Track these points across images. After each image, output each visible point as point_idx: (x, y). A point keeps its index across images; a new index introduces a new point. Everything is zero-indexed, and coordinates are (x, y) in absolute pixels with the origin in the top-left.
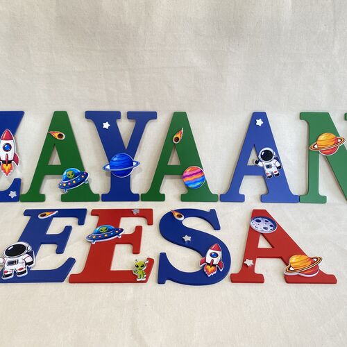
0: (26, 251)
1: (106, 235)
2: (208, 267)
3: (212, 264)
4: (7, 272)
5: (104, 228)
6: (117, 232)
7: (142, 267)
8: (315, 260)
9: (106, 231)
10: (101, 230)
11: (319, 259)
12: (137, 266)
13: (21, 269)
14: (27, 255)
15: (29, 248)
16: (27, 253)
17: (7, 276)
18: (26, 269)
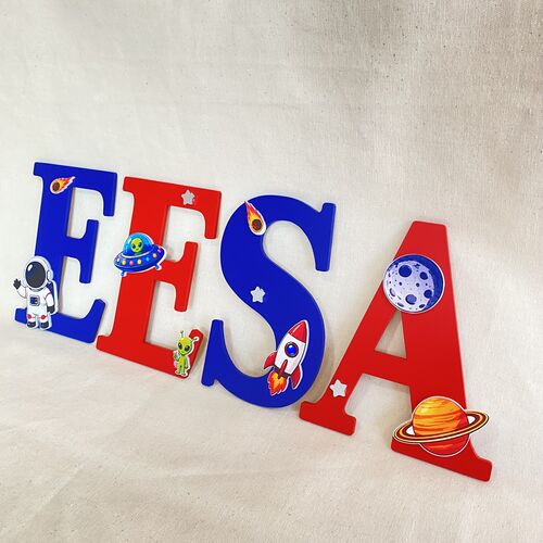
0: (46, 282)
1: (139, 262)
2: (276, 375)
3: (281, 372)
4: (30, 317)
5: (137, 241)
6: (155, 255)
7: (186, 350)
8: (471, 419)
9: (140, 249)
10: (134, 247)
11: (481, 419)
12: (180, 347)
13: (43, 317)
14: (47, 291)
15: (50, 275)
16: (47, 286)
17: (32, 325)
18: (48, 319)
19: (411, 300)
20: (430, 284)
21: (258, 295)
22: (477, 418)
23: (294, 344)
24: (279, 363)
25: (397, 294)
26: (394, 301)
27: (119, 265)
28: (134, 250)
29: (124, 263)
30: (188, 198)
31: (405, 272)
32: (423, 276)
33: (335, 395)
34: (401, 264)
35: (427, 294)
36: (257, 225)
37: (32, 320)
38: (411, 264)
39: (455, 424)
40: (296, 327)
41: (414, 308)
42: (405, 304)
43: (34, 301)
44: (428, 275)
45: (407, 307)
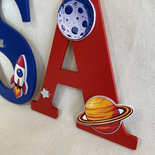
2: (16, 88)
8: (121, 111)
11: (128, 111)
19: (75, 31)
20: (85, 16)
22: (125, 110)
23: (20, 70)
25: (66, 28)
26: (65, 33)
32: (80, 11)
33: (44, 97)
34: (65, 5)
35: (84, 24)
38: (71, 3)
39: (111, 114)
40: (19, 59)
42: (72, 34)
44: (83, 9)
45: (74, 37)
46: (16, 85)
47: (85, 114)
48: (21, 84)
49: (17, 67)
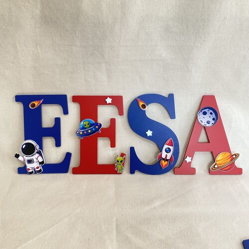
0: (36, 151)
1: (89, 131)
2: (163, 161)
3: (165, 160)
4: (29, 169)
5: (86, 123)
6: (97, 127)
7: (121, 162)
8: (234, 156)
9: (89, 126)
10: (85, 125)
11: (237, 155)
12: (118, 162)
13: (38, 168)
14: (37, 155)
15: (37, 147)
16: (37, 153)
17: (31, 173)
18: (41, 168)
19: (208, 122)
20: (214, 116)
21: (149, 133)
22: (236, 155)
23: (168, 148)
24: (163, 156)
25: (203, 121)
26: (203, 124)
27: (78, 135)
28: (86, 127)
29: (81, 133)
30: (109, 100)
31: (205, 113)
32: (211, 114)
33: (188, 162)
34: (203, 111)
35: (214, 119)
36: (144, 106)
37: (30, 171)
38: (206, 110)
40: (168, 142)
41: (210, 125)
43: (30, 161)
44: (213, 113)
45: (208, 125)
46: (163, 159)
47: (216, 164)
48: (168, 158)
49: (166, 146)
